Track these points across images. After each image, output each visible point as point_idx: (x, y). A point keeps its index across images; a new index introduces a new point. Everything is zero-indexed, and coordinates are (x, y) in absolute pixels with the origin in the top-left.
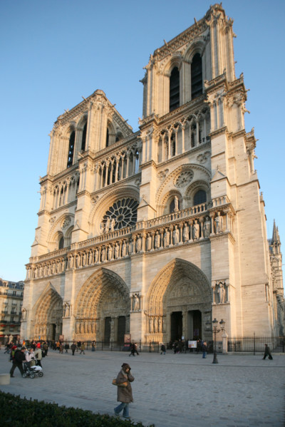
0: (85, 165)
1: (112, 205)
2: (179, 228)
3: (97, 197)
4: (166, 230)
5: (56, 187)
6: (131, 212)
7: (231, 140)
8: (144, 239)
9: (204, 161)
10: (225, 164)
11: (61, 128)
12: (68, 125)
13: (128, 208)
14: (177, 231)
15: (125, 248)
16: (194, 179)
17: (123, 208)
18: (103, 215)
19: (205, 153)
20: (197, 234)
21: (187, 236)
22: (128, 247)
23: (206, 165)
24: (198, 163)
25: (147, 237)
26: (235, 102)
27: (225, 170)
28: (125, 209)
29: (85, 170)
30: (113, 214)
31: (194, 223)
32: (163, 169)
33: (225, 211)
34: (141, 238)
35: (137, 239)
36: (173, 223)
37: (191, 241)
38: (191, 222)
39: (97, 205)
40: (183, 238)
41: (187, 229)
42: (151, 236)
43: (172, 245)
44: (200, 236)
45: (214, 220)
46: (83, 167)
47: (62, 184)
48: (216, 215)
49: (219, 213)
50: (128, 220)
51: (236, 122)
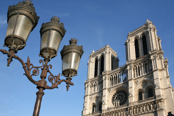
0: (105, 77)
1: (116, 92)
2: (145, 106)
3: (110, 90)
4: (141, 106)
5: (92, 84)
6: (124, 96)
7: (160, 72)
8: (132, 110)
9: (151, 79)
10: (159, 82)
11: (92, 58)
12: (95, 57)
13: (122, 94)
14: (145, 107)
15: (125, 113)
16: (148, 85)
17: (120, 94)
18: (112, 97)
19: (151, 76)
20: (152, 109)
21: (148, 109)
22: (126, 113)
23: (152, 80)
24: (149, 79)
25: (133, 109)
26: (160, 57)
27: (159, 85)
28: (121, 94)
29: (105, 79)
30: (116, 96)
31: (150, 104)
32: (136, 81)
33: (161, 101)
34: (131, 109)
35: (130, 110)
36: (143, 104)
37: (150, 111)
38: (149, 104)
39: (110, 93)
40: (147, 110)
41: (148, 106)
42: (135, 108)
43: (143, 113)
44: (153, 109)
45: (158, 104)
46: (105, 78)
47: (94, 83)
48: (158, 102)
49: (159, 101)
50: (123, 99)
51: (161, 64)
